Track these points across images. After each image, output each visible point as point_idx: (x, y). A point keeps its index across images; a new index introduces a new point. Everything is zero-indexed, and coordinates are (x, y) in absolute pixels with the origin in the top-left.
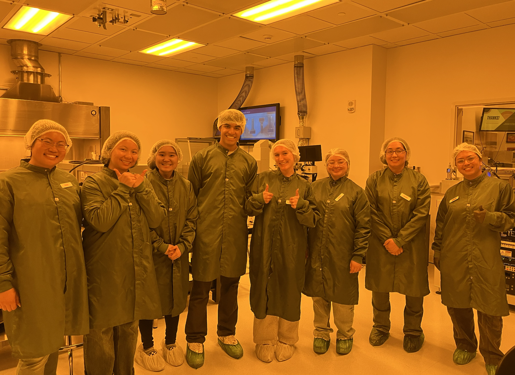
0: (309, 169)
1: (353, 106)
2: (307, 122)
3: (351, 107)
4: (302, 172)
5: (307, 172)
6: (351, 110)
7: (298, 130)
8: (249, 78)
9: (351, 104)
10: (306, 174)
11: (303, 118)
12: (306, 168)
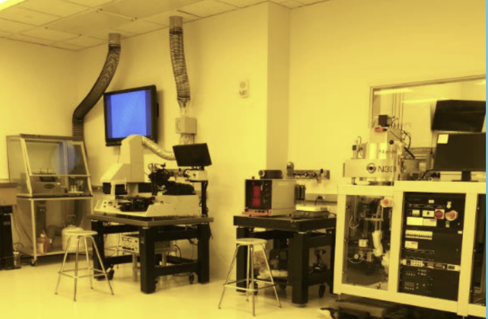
0: (195, 175)
1: (245, 89)
2: (190, 110)
3: (244, 89)
4: (186, 178)
5: (192, 178)
6: (243, 93)
7: (178, 122)
8: (114, 49)
9: (243, 85)
10: (191, 181)
11: (185, 105)
12: (190, 173)
